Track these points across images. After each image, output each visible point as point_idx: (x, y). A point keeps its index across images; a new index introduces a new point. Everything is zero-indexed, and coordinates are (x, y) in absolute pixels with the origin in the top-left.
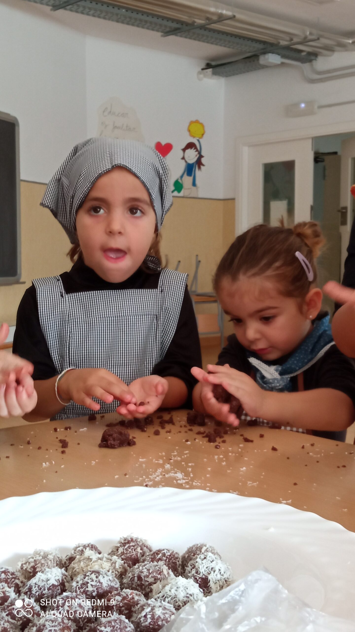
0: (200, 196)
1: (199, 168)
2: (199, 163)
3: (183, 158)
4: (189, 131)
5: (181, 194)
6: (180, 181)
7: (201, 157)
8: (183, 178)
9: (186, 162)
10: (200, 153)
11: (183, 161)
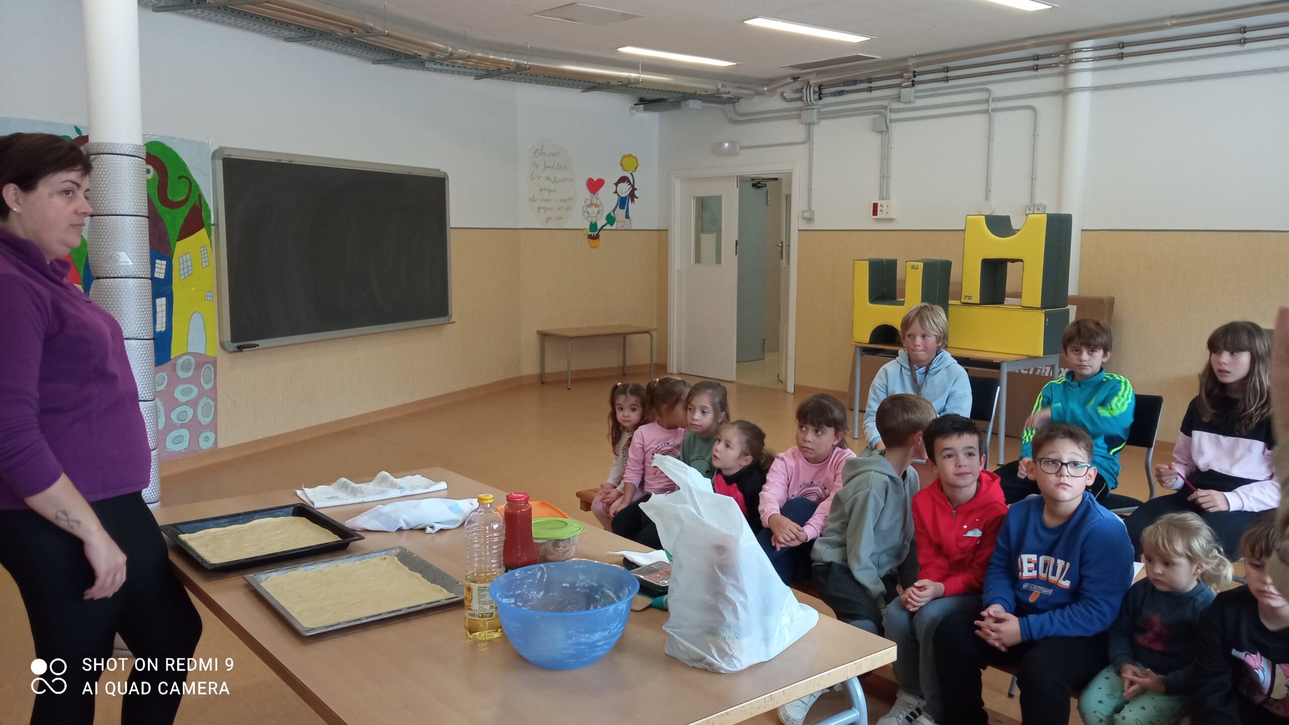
0: (633, 228)
1: (633, 200)
2: (632, 196)
3: (616, 192)
4: (622, 165)
5: (614, 227)
6: (612, 214)
7: (634, 189)
8: (615, 212)
9: (619, 195)
10: (633, 186)
11: (616, 194)
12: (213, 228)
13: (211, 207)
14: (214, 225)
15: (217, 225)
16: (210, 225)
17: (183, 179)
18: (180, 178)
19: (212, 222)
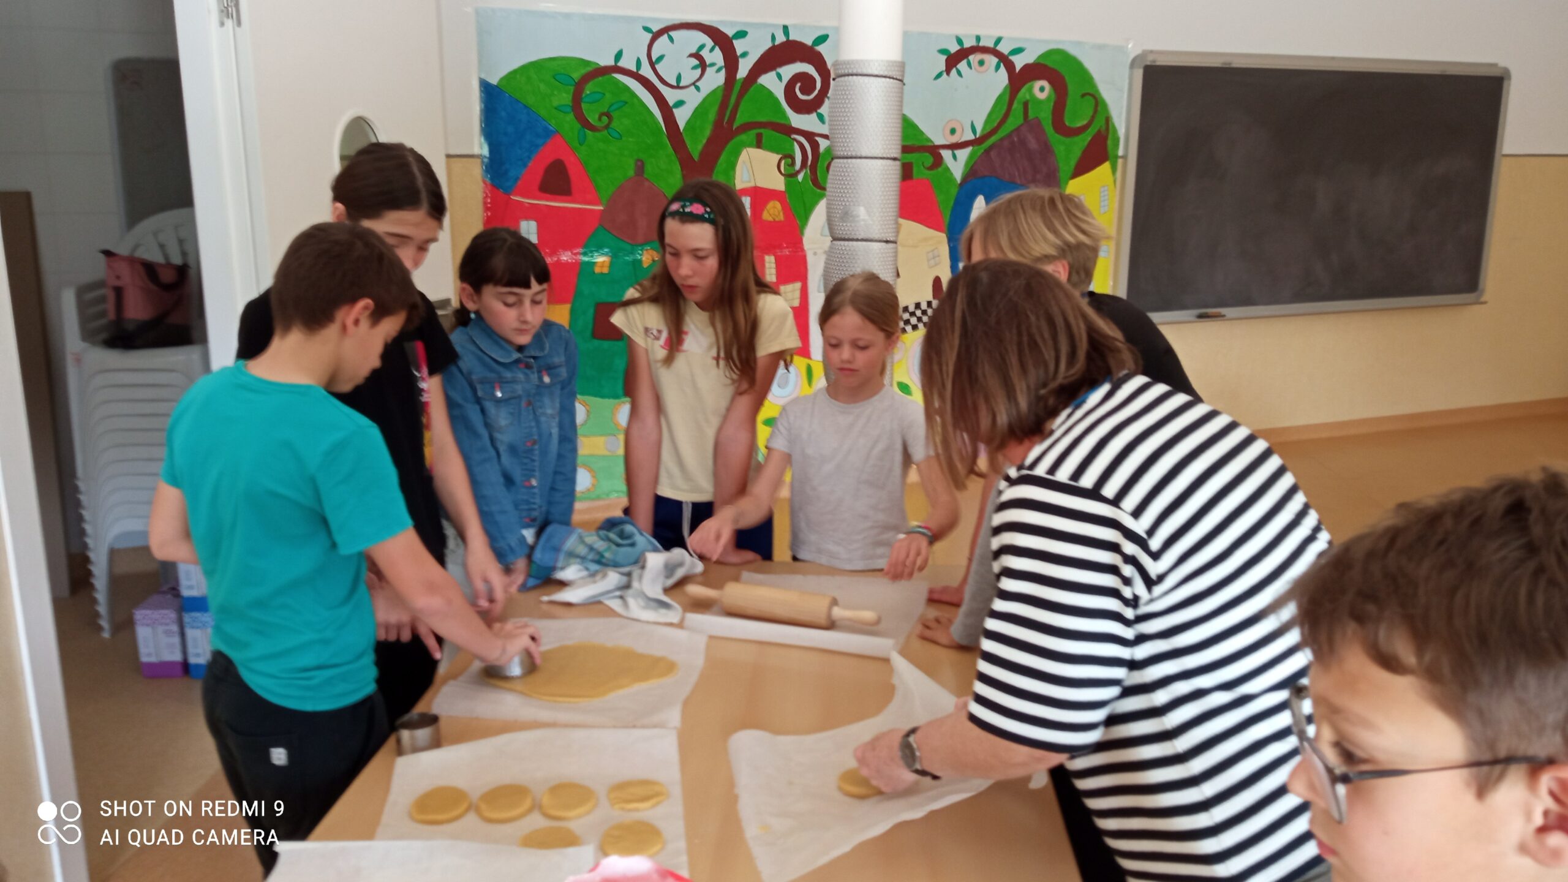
12: (1120, 161)
13: (1121, 132)
14: (1122, 157)
15: (1125, 157)
16: (1117, 157)
17: (1088, 97)
18: (1083, 95)
19: (1121, 153)
